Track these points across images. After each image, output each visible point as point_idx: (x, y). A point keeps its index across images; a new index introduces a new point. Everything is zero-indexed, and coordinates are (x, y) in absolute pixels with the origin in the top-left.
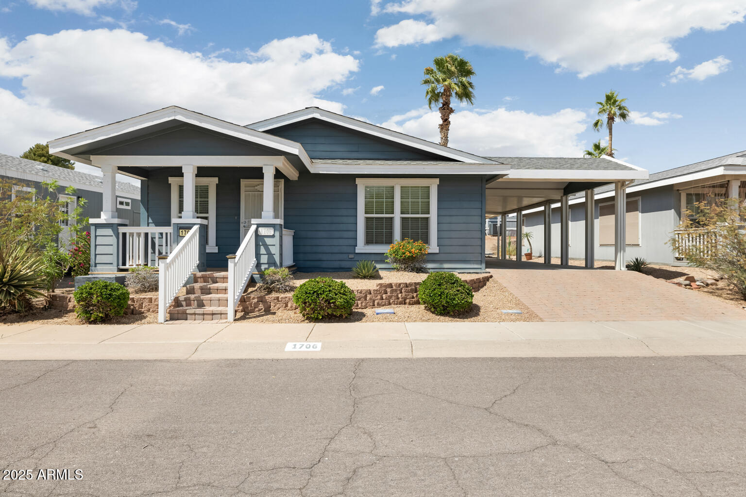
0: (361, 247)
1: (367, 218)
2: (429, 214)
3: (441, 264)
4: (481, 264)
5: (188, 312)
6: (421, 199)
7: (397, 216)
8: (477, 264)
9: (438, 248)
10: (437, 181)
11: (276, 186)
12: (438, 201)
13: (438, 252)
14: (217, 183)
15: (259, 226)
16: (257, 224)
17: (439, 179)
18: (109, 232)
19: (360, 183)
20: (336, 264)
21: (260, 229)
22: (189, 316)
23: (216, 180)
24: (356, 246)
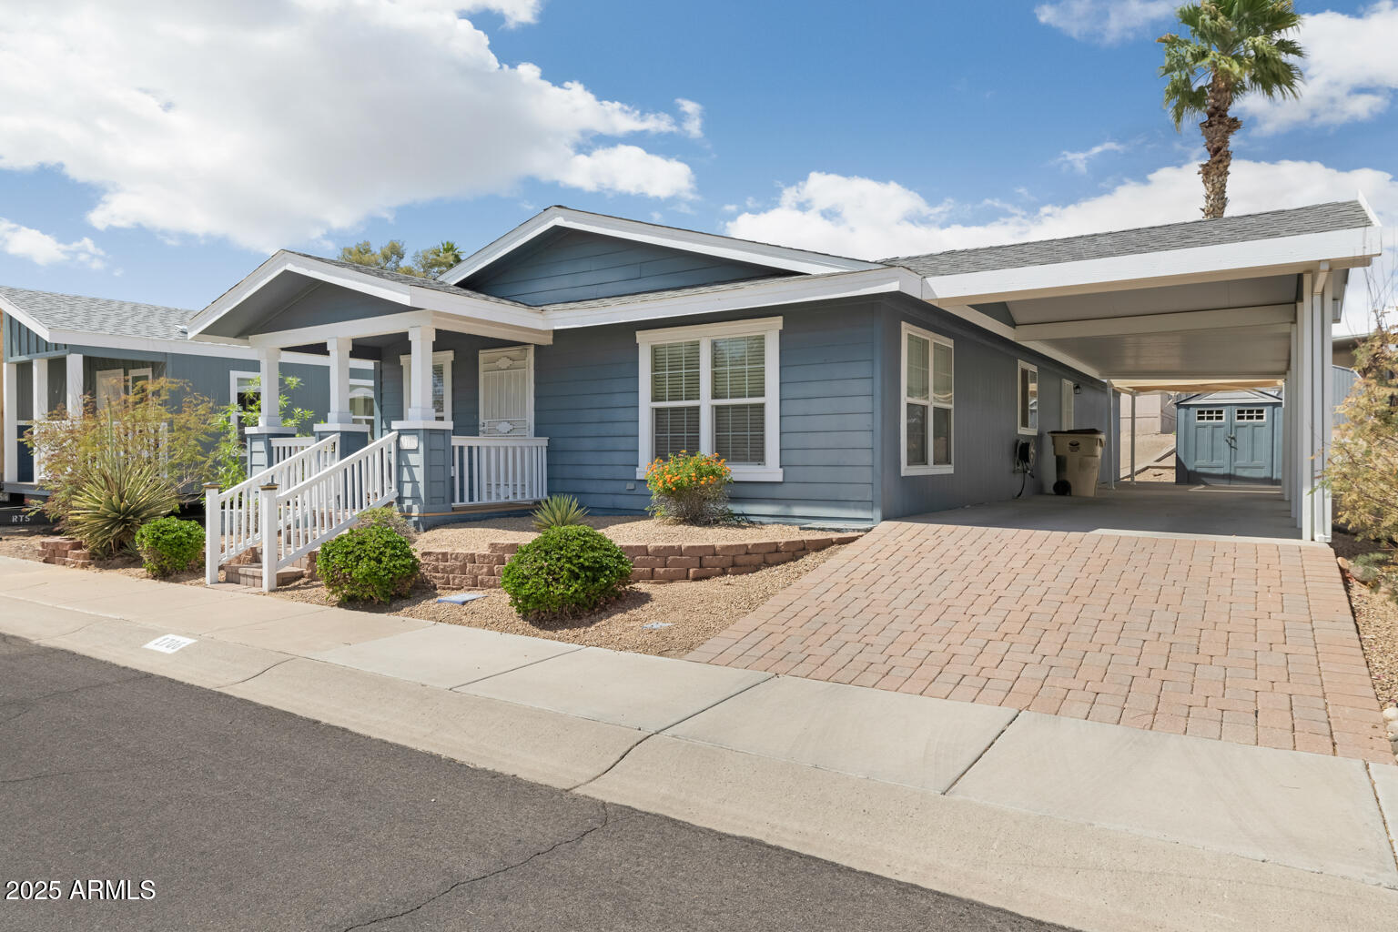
0: (646, 466)
1: (658, 411)
2: (763, 396)
3: (788, 506)
4: (872, 510)
5: (241, 571)
6: (749, 364)
7: (706, 403)
8: (863, 509)
9: (781, 470)
10: (777, 320)
12: (780, 367)
13: (781, 480)
14: (453, 359)
15: (401, 432)
16: (398, 430)
17: (781, 317)
18: (261, 446)
19: (645, 340)
20: (607, 502)
21: (403, 438)
22: (243, 579)
24: (637, 466)
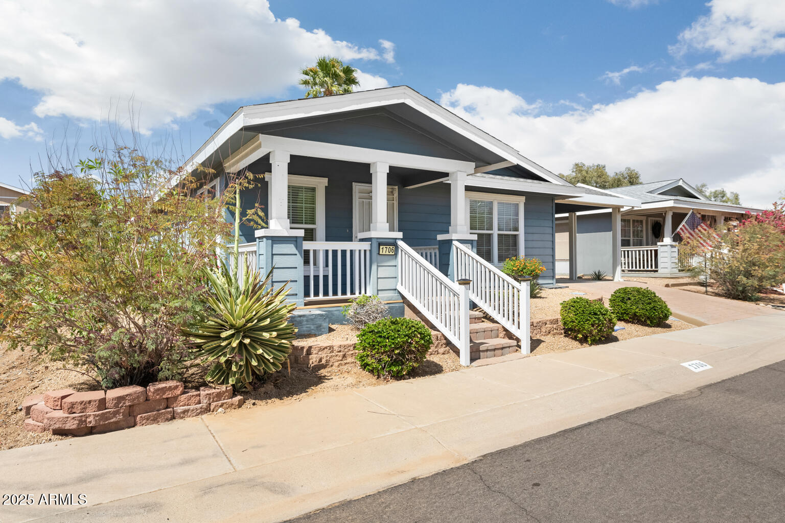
2: (518, 231)
4: (553, 279)
5: (481, 348)
6: (512, 216)
7: (495, 233)
8: (550, 279)
10: (523, 199)
11: (390, 193)
12: (525, 219)
14: (327, 185)
17: (525, 197)
18: (290, 248)
23: (324, 181)
